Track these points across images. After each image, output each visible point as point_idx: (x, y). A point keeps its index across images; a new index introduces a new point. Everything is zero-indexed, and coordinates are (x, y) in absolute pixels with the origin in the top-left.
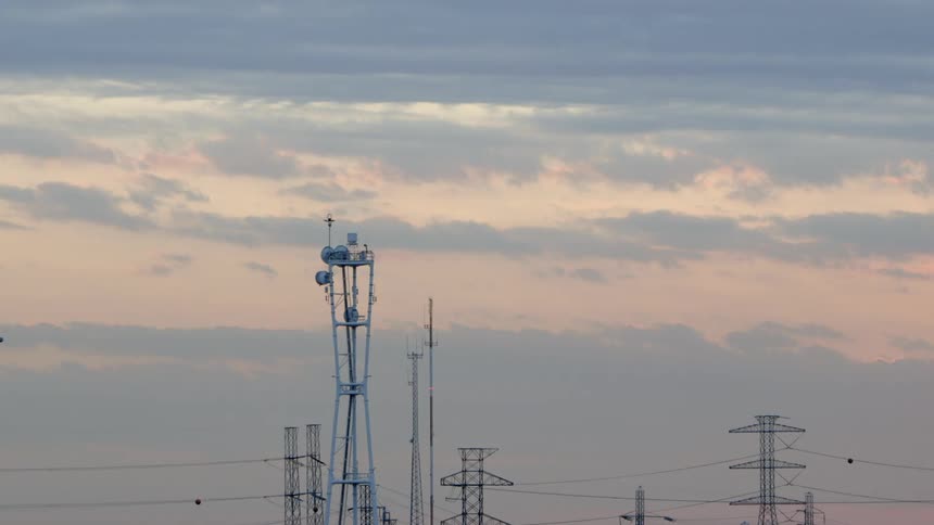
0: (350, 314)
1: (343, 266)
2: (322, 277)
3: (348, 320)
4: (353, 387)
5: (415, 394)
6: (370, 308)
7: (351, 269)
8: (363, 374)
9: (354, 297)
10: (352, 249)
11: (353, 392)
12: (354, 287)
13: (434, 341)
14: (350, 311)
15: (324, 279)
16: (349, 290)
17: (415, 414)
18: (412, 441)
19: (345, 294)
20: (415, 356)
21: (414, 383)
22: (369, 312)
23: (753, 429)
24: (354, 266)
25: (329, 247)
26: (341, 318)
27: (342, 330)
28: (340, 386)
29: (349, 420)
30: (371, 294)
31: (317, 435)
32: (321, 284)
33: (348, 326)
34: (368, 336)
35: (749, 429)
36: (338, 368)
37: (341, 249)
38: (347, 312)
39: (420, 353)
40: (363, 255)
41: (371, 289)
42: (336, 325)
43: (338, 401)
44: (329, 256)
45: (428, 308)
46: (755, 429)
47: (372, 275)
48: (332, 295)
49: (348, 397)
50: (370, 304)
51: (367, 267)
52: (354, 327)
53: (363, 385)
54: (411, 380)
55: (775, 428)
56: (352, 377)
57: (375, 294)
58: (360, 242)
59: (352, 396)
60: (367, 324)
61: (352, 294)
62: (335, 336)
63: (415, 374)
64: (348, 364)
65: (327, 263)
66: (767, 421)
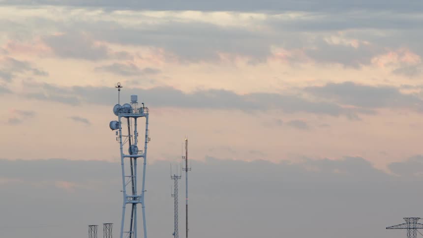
0: (133, 150)
1: (128, 117)
2: (114, 125)
3: (131, 153)
4: (135, 198)
5: (176, 203)
6: (146, 145)
7: (133, 119)
8: (141, 190)
9: (136, 138)
10: (134, 106)
11: (134, 202)
12: (135, 131)
13: (188, 167)
14: (132, 147)
15: (115, 126)
16: (132, 133)
17: (176, 217)
18: (174, 234)
19: (130, 136)
20: (176, 178)
21: (175, 196)
22: (146, 148)
23: (402, 226)
24: (136, 118)
25: (119, 105)
26: (126, 152)
27: (127, 161)
28: (126, 197)
29: (132, 220)
30: (146, 136)
31: (110, 231)
32: (113, 129)
33: (131, 157)
34: (145, 164)
35: (399, 227)
36: (124, 186)
37: (126, 106)
38: (130, 148)
39: (179, 175)
40: (141, 110)
41: (146, 133)
42: (123, 156)
43: (124, 208)
44: (119, 111)
45: (185, 145)
46: (404, 226)
47: (147, 123)
48: (120, 137)
49: (132, 204)
50: (146, 142)
51: (144, 118)
52: (135, 158)
53: (142, 197)
54: (173, 193)
55: (417, 226)
56: (134, 191)
57: (149, 136)
58: (139, 101)
59: (134, 204)
60: (144, 156)
61: (134, 136)
62: (123, 164)
63: (176, 190)
64: (131, 182)
65: (117, 115)
66: (411, 221)
